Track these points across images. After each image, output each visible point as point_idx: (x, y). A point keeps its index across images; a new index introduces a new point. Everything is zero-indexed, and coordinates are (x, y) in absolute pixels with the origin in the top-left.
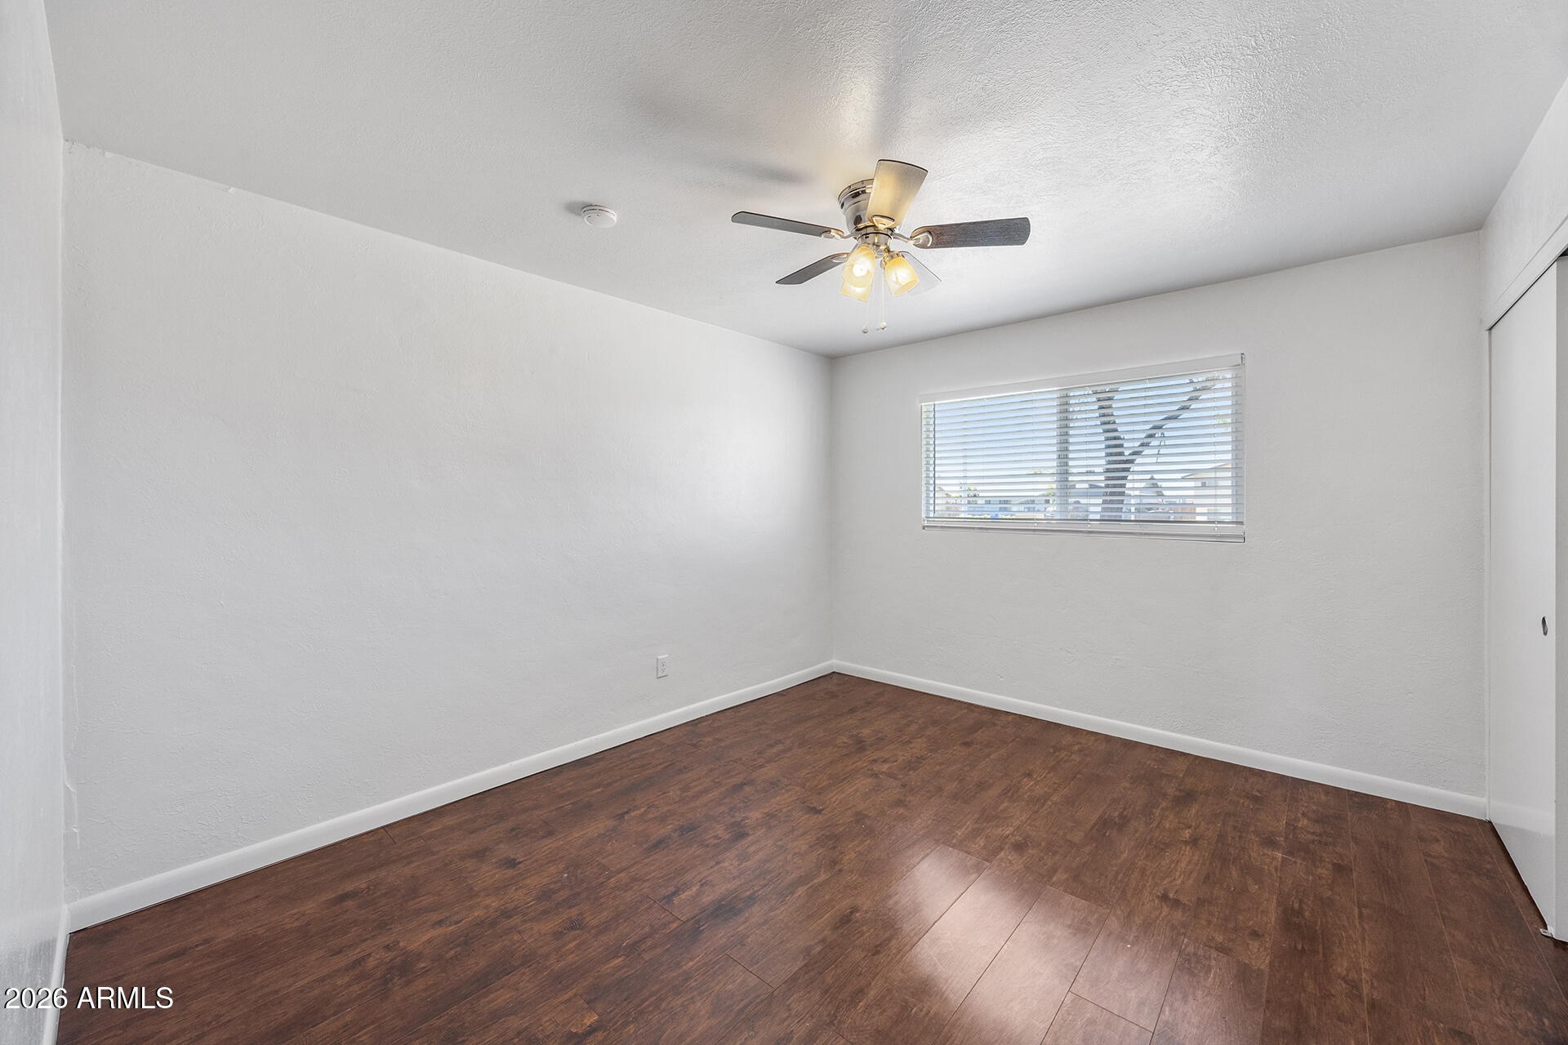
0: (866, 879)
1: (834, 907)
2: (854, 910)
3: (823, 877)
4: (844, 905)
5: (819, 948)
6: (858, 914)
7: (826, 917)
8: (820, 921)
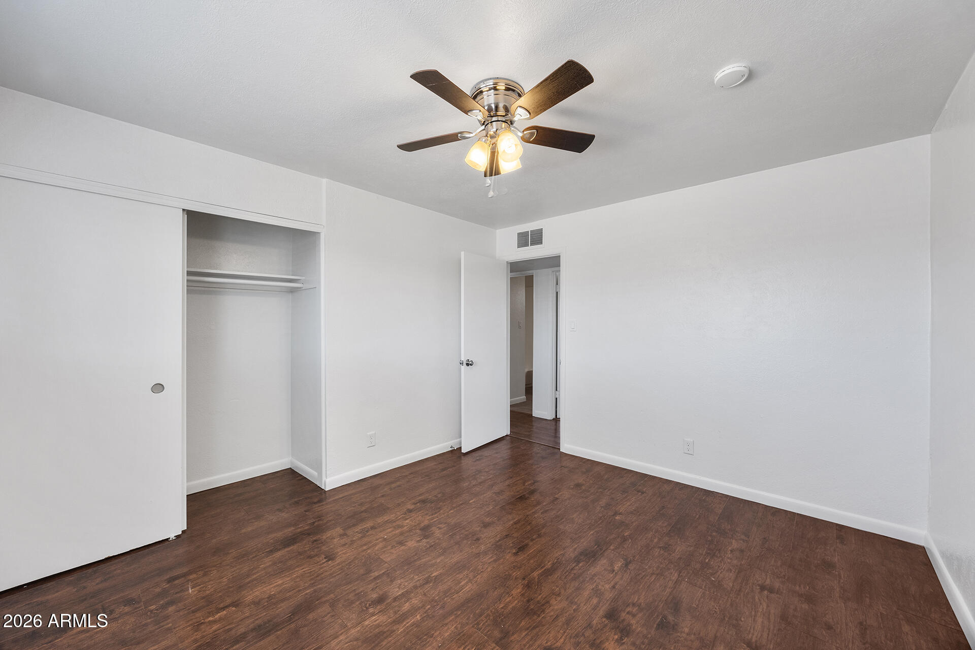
0: (507, 573)
1: (528, 556)
2: (516, 554)
3: (535, 574)
4: (521, 557)
5: (534, 537)
6: (514, 551)
7: (532, 551)
8: (535, 549)
